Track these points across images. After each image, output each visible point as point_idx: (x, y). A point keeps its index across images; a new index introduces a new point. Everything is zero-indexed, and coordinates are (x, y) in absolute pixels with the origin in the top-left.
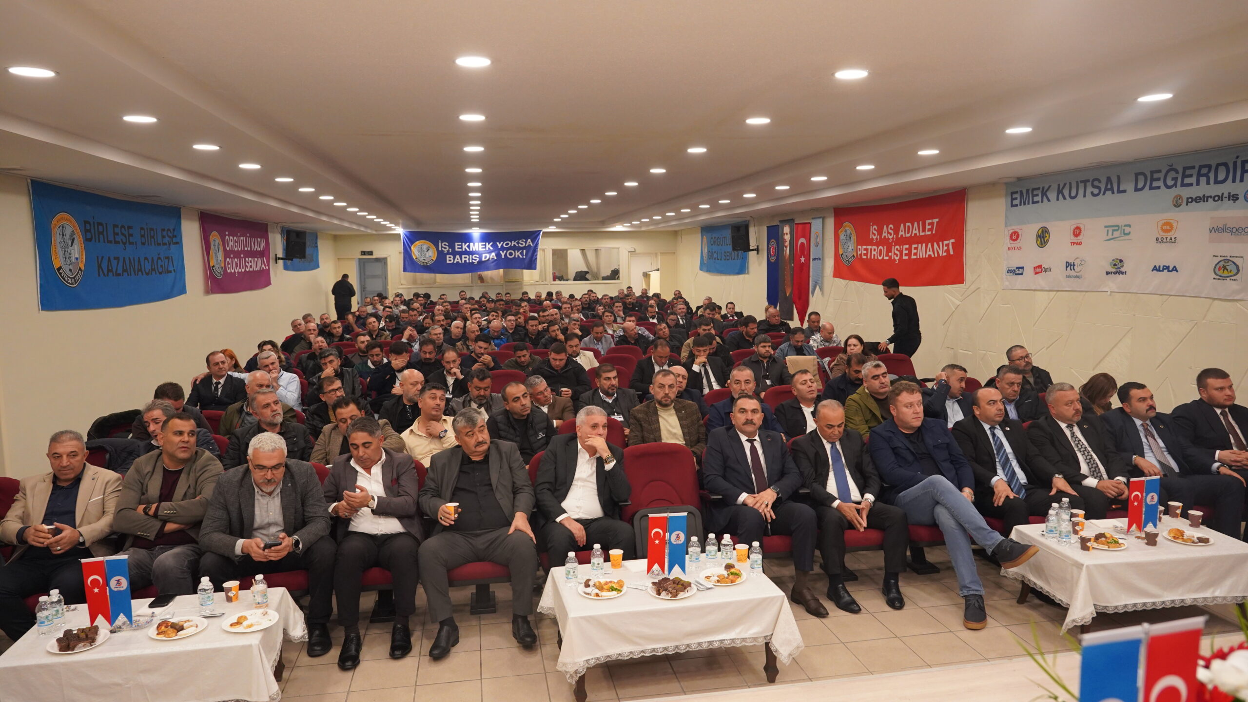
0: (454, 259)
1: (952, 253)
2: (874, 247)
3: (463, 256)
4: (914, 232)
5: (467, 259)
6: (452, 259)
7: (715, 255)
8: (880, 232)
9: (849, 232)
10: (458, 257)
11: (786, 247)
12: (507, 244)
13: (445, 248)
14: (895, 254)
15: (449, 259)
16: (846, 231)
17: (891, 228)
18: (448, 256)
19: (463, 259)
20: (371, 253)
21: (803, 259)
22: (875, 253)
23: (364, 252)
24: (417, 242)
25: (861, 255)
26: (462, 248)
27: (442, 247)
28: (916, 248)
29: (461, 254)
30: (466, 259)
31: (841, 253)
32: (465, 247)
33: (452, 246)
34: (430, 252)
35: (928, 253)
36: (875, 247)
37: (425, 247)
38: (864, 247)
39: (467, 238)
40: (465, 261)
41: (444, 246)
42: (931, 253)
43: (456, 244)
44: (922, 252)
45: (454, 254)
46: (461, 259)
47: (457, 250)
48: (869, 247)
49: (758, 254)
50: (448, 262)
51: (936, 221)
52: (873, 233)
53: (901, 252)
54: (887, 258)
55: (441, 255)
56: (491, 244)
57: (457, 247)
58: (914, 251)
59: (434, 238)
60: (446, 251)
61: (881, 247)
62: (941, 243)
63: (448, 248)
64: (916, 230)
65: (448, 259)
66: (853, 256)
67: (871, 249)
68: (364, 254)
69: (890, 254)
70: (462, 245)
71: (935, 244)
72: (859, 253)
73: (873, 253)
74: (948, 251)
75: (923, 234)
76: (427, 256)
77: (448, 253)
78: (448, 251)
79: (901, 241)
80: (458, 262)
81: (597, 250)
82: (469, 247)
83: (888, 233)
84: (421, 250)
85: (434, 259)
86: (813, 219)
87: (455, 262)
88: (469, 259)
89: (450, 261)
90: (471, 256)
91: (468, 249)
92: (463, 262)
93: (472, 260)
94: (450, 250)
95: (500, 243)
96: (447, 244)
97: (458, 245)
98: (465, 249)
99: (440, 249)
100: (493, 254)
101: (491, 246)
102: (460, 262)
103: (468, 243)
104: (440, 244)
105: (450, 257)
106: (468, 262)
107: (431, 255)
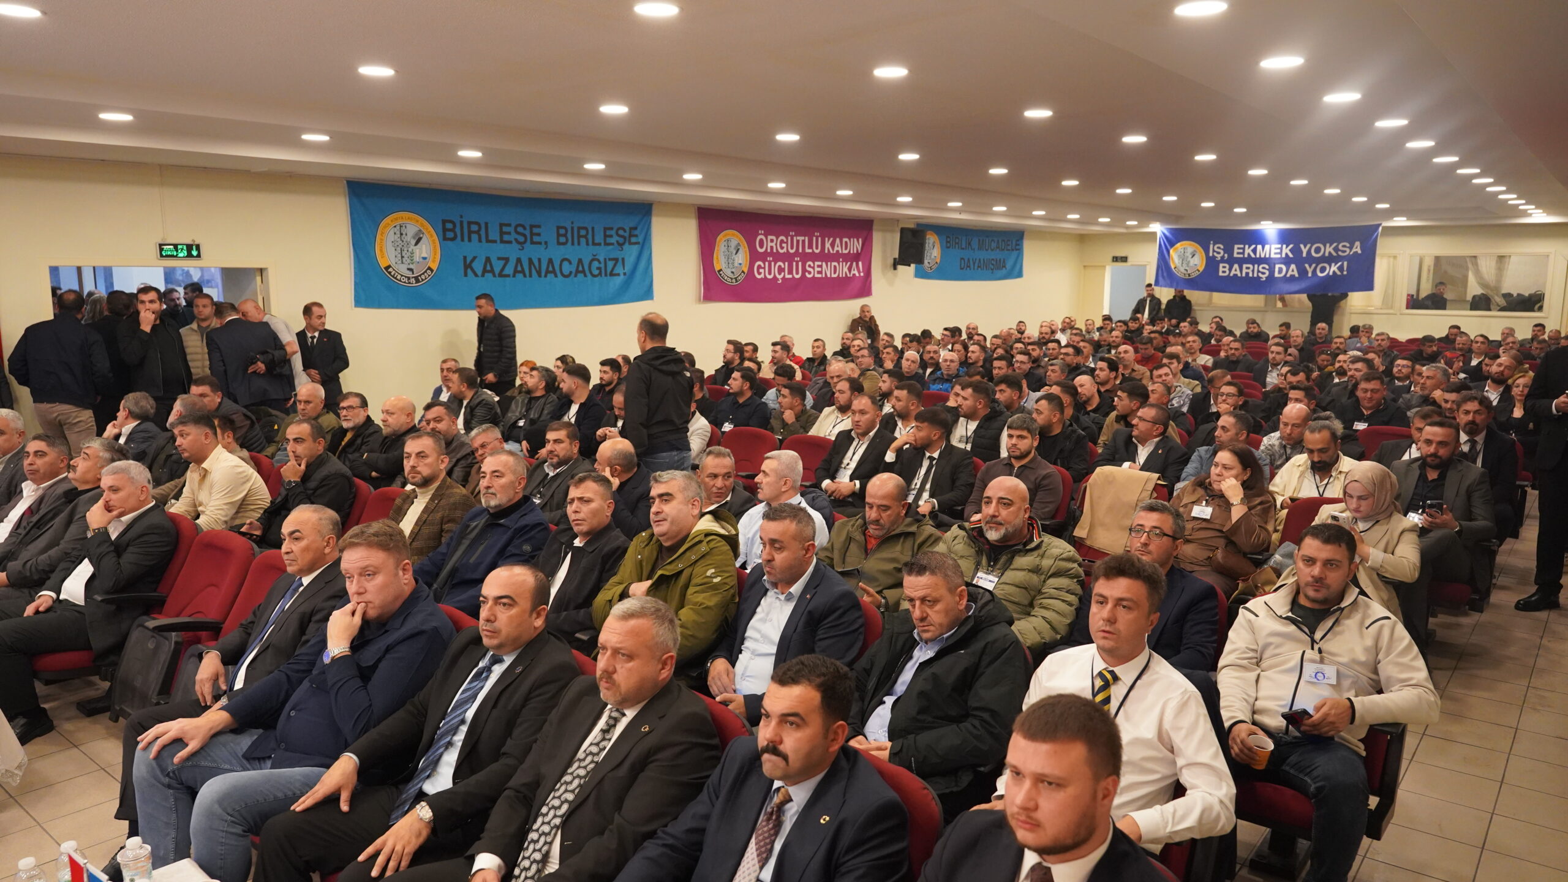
0: (1230, 270)
3: (1245, 266)
5: (1250, 271)
6: (1227, 270)
10: (1236, 266)
12: (1318, 250)
13: (1219, 253)
15: (1223, 270)
18: (1221, 265)
19: (1245, 270)
23: (1117, 258)
24: (1179, 244)
26: (1243, 253)
27: (1214, 251)
29: (1241, 262)
30: (1248, 270)
32: (1248, 251)
33: (1229, 250)
34: (1196, 258)
37: (1189, 252)
39: (1256, 238)
40: (1247, 274)
41: (1217, 250)
43: (1236, 246)
45: (1231, 261)
46: (1241, 271)
47: (1235, 255)
50: (1221, 274)
55: (1211, 264)
56: (1291, 246)
57: (1236, 251)
59: (1202, 237)
60: (1219, 257)
63: (1222, 252)
65: (1221, 269)
68: (1117, 261)
70: (1244, 249)
76: (1192, 264)
77: (1223, 260)
78: (1223, 257)
80: (1235, 275)
82: (1254, 251)
84: (1183, 258)
85: (1201, 269)
87: (1231, 275)
88: (1253, 271)
89: (1224, 272)
90: (1256, 266)
91: (1253, 256)
92: (1244, 275)
93: (1259, 271)
94: (1226, 255)
95: (1305, 247)
96: (1222, 247)
97: (1239, 248)
98: (1249, 254)
99: (1211, 255)
100: (1293, 266)
101: (1290, 250)
102: (1239, 275)
103: (1253, 246)
104: (1211, 246)
105: (1224, 267)
106: (1251, 275)
107: (1198, 263)
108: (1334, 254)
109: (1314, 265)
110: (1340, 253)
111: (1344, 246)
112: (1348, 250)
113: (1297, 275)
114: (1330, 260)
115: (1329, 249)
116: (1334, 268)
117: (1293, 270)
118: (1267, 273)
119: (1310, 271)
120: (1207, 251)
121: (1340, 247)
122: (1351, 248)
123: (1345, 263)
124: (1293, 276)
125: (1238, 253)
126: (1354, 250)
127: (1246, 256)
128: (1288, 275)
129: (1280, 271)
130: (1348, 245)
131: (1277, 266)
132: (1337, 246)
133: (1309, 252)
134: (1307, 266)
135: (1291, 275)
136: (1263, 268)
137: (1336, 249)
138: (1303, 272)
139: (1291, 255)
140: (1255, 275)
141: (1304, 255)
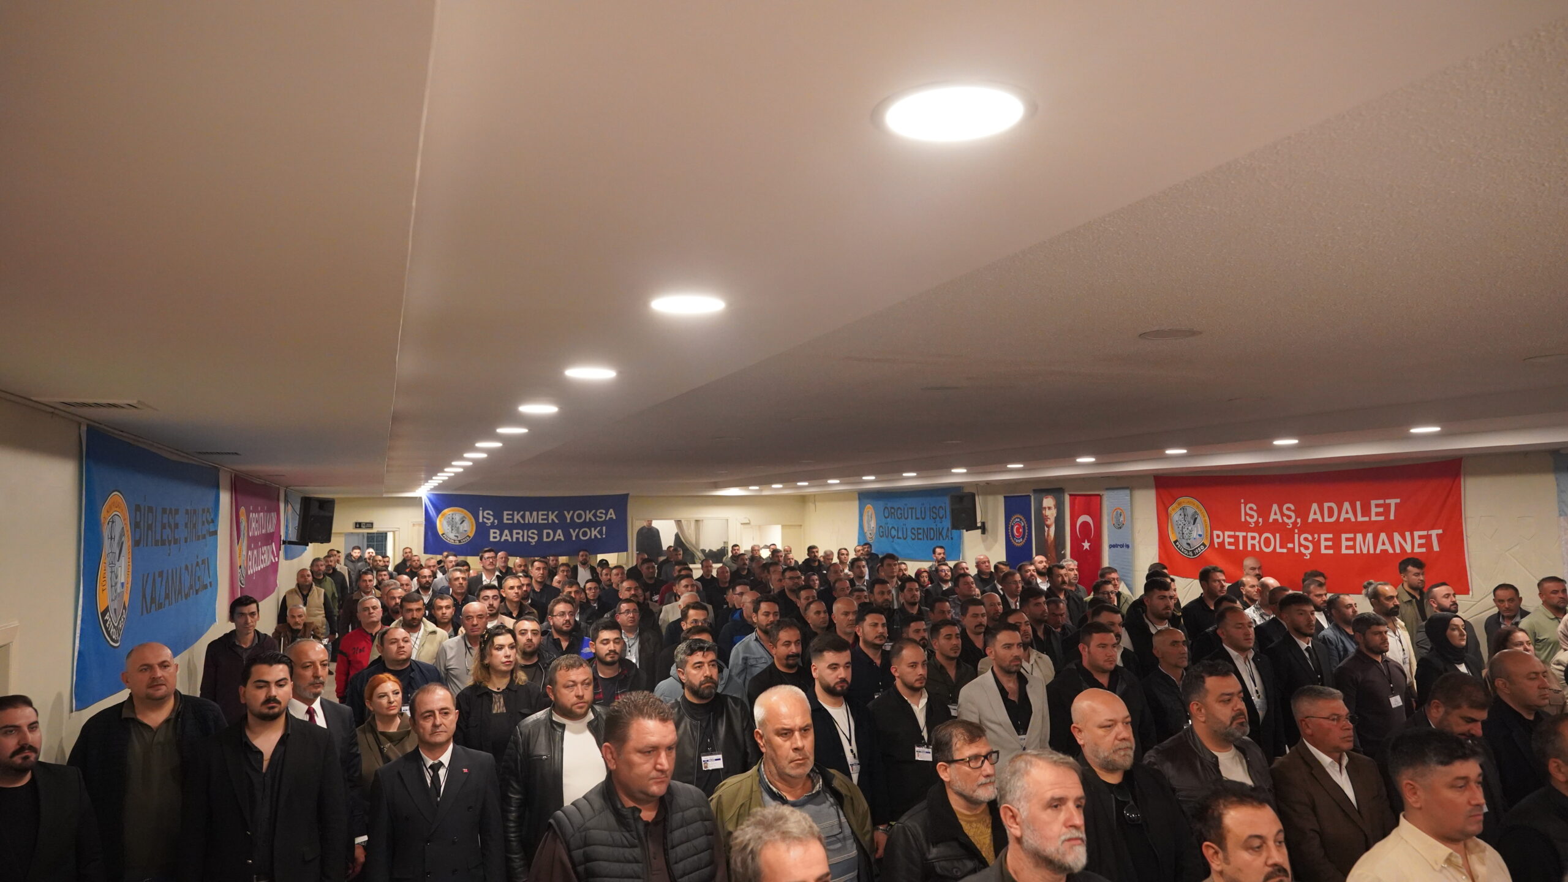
0: (501, 535)
1: (1436, 548)
2: (1250, 534)
3: (515, 531)
4: (1343, 516)
5: (520, 536)
6: (497, 535)
7: (894, 532)
8: (1264, 512)
9: (1190, 511)
10: (506, 532)
11: (1048, 527)
13: (489, 519)
14: (1300, 545)
15: (494, 536)
16: (1183, 509)
17: (1288, 509)
18: (492, 531)
19: (515, 536)
20: (370, 525)
21: (1086, 545)
22: (1255, 542)
23: (360, 524)
24: (446, 511)
25: (1222, 544)
26: (513, 519)
27: (484, 517)
28: (1354, 539)
29: (511, 527)
30: (518, 535)
31: (1173, 539)
32: (518, 516)
33: (498, 516)
34: (465, 524)
35: (1380, 547)
36: (1256, 535)
37: (458, 518)
38: (1227, 533)
40: (518, 539)
41: (487, 516)
42: (1388, 547)
43: (505, 513)
44: (1364, 544)
45: (501, 527)
46: (512, 537)
47: (505, 521)
48: (1241, 534)
49: (983, 532)
50: (492, 539)
51: (1393, 502)
52: (1246, 514)
53: (1318, 545)
54: (1285, 551)
55: (482, 530)
56: (556, 512)
57: (505, 517)
58: (1344, 543)
59: (471, 503)
60: (489, 523)
61: (1265, 535)
62: (1408, 534)
63: (492, 518)
64: (1346, 513)
65: (492, 535)
66: (1203, 544)
67: (1245, 538)
68: (360, 527)
69: (1290, 545)
70: (513, 515)
71: (1397, 537)
72: (1216, 541)
73: (1250, 542)
74: (1428, 544)
75: (1366, 519)
76: (461, 530)
77: (493, 526)
78: (493, 523)
79: (1317, 528)
80: (506, 540)
81: (697, 521)
82: (523, 517)
83: (1283, 515)
84: (451, 522)
85: (472, 535)
86: (1107, 489)
87: (502, 540)
88: (523, 536)
89: (495, 537)
90: (526, 531)
91: (522, 522)
92: (514, 540)
93: (528, 536)
94: (496, 521)
95: (569, 513)
96: (491, 513)
97: (508, 515)
98: (518, 520)
99: (481, 521)
100: (559, 531)
101: (556, 516)
102: (510, 540)
103: (522, 513)
104: (481, 512)
105: (495, 533)
106: (521, 540)
107: (468, 528)
108: (594, 520)
109: (577, 530)
110: (598, 519)
111: (601, 513)
112: (604, 516)
113: (563, 539)
114: (590, 525)
115: (589, 516)
116: (594, 533)
117: (560, 535)
118: (536, 538)
119: (574, 535)
120: (476, 518)
121: (598, 514)
122: (606, 514)
123: (604, 528)
124: (559, 540)
125: (508, 519)
126: (609, 516)
127: (515, 521)
128: (555, 540)
129: (548, 535)
130: (604, 512)
131: (545, 531)
132: (595, 513)
133: (572, 518)
134: (571, 530)
135: (558, 539)
136: (533, 533)
137: (595, 515)
138: (567, 535)
139: (557, 521)
140: (525, 540)
141: (568, 521)
